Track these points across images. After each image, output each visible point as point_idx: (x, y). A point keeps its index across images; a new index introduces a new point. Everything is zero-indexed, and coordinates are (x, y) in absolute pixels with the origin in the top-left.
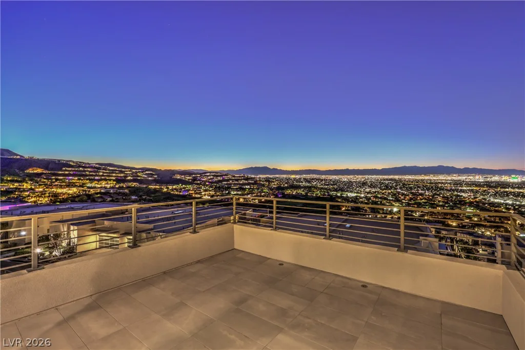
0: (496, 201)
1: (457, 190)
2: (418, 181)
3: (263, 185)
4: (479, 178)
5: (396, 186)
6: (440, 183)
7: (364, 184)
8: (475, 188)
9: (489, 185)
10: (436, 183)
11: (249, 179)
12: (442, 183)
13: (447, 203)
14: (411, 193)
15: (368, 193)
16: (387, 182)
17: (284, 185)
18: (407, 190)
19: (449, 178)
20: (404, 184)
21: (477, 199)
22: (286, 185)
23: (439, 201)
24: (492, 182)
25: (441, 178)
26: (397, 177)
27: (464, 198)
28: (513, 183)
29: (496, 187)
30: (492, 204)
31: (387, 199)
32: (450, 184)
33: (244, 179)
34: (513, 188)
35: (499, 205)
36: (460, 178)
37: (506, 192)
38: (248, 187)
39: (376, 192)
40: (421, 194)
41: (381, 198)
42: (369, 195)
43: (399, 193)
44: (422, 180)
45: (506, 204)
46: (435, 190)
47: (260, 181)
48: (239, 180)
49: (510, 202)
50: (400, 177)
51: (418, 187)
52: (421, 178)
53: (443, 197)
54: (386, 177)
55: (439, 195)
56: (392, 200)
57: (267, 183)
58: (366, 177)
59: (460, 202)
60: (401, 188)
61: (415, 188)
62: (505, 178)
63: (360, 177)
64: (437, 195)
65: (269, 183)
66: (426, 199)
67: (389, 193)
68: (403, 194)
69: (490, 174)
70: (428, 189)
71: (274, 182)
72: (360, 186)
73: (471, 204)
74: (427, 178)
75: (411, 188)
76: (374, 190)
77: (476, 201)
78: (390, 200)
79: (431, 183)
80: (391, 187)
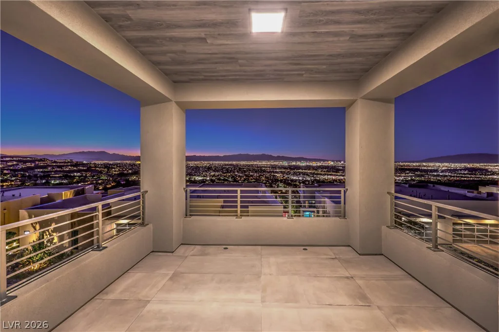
0: (294, 178)
1: (273, 172)
2: (249, 166)
3: (101, 172)
4: (285, 164)
5: (234, 170)
6: (263, 167)
7: (209, 169)
8: (283, 170)
9: (291, 168)
10: (261, 167)
11: (80, 165)
12: (265, 167)
13: (267, 181)
14: (245, 175)
15: (213, 176)
16: (227, 167)
17: (128, 171)
18: (242, 173)
19: (269, 163)
20: (240, 168)
21: (284, 178)
22: (130, 171)
23: (263, 180)
24: (292, 166)
25: (264, 163)
26: (234, 163)
27: (278, 177)
28: (303, 166)
29: (294, 169)
30: (292, 180)
31: (228, 181)
32: (269, 167)
33: (71, 166)
34: (302, 170)
35: (296, 181)
36: (275, 163)
37: (299, 172)
38: (79, 174)
39: (218, 175)
40: (252, 176)
41: (223, 180)
42: (214, 178)
43: (236, 175)
44: (252, 165)
45: (299, 180)
46: (260, 172)
47: (96, 167)
48: (64, 166)
49: (301, 178)
50: (237, 163)
51: (250, 170)
52: (251, 163)
53: (266, 177)
54: (227, 163)
55: (263, 176)
56: (232, 181)
57: (106, 170)
58: (211, 162)
59: (275, 180)
60: (237, 172)
61: (247, 171)
62: (299, 163)
63: (206, 162)
64: (262, 175)
65: (108, 170)
66: (255, 179)
67: (229, 176)
68: (239, 176)
69: (291, 161)
70: (256, 172)
71: (114, 168)
72: (206, 171)
73: (281, 181)
74: (255, 163)
75: (245, 171)
76: (217, 174)
77: (284, 179)
78: (230, 181)
79: (258, 167)
80: (231, 171)
